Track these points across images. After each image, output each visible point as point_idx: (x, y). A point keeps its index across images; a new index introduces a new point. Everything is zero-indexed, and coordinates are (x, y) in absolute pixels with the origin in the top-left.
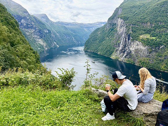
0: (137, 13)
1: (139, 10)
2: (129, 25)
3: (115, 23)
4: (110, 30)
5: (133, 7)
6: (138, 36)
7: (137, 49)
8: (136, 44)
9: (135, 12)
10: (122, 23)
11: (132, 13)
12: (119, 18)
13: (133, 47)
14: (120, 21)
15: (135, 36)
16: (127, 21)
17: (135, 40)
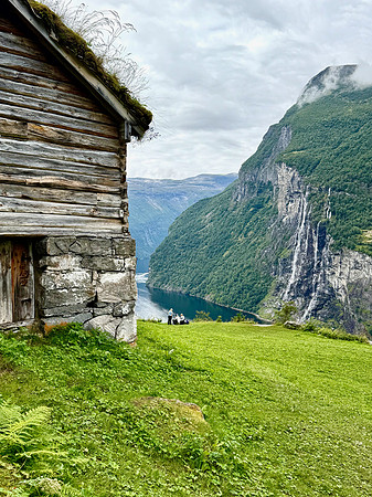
0: (347, 148)
1: (353, 135)
2: (320, 190)
3: (270, 182)
4: (248, 207)
5: (334, 124)
6: (356, 233)
7: (358, 283)
8: (353, 265)
9: (339, 143)
10: (295, 183)
11: (328, 144)
12: (280, 163)
13: (341, 273)
14: (284, 176)
15: (345, 233)
16: (313, 177)
17: (345, 249)
